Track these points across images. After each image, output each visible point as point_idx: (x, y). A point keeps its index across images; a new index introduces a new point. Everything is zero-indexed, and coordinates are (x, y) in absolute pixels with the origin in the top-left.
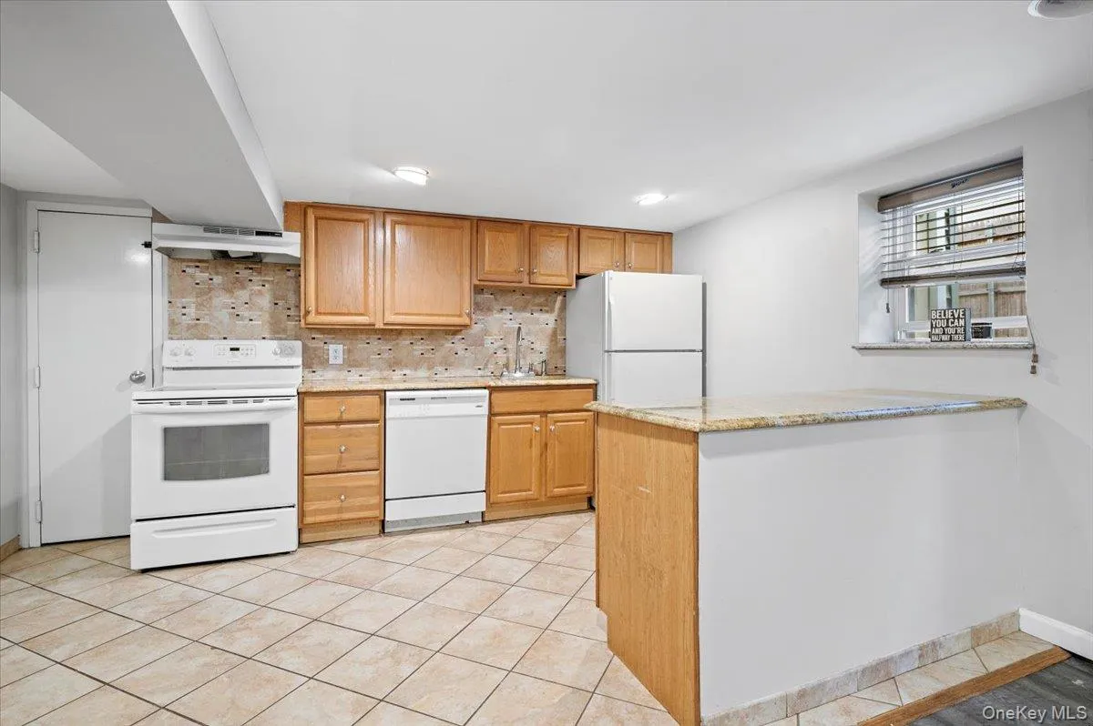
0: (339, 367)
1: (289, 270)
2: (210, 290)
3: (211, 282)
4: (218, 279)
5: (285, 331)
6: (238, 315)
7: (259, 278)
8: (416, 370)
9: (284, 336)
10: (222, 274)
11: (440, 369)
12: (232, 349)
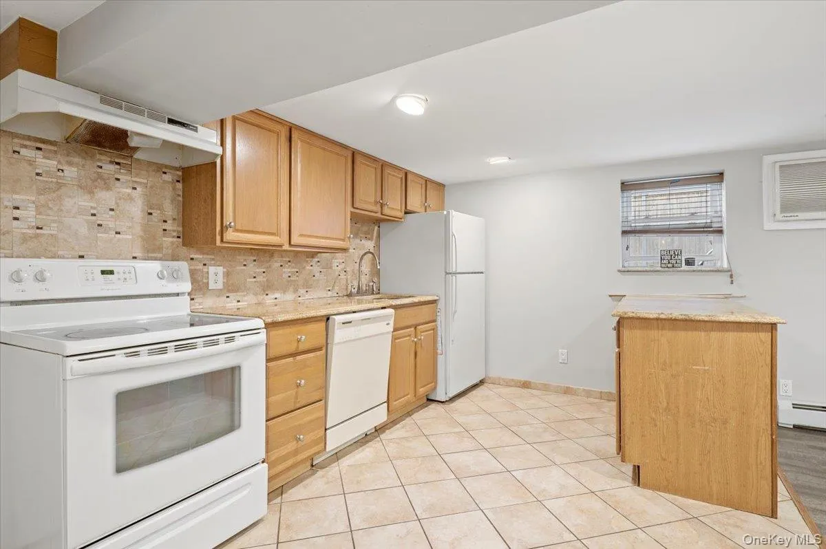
0: (219, 293)
1: (165, 173)
2: (60, 186)
3: (60, 174)
4: (71, 172)
5: (160, 249)
6: (100, 225)
7: (129, 178)
8: (284, 292)
9: (160, 255)
10: (77, 165)
11: (302, 291)
12: (103, 272)
